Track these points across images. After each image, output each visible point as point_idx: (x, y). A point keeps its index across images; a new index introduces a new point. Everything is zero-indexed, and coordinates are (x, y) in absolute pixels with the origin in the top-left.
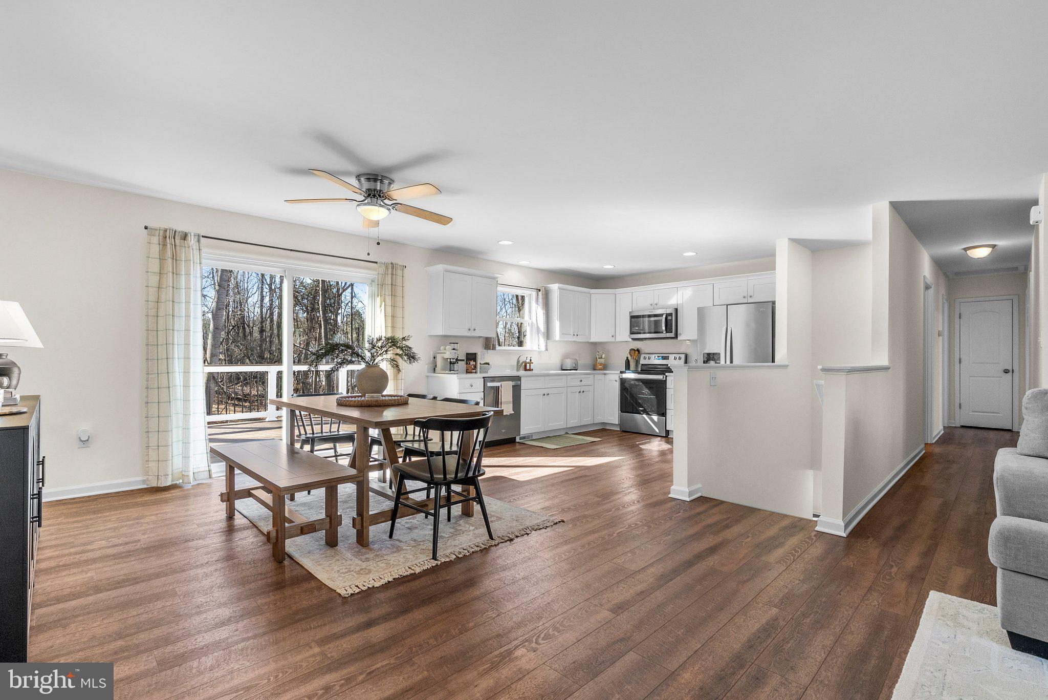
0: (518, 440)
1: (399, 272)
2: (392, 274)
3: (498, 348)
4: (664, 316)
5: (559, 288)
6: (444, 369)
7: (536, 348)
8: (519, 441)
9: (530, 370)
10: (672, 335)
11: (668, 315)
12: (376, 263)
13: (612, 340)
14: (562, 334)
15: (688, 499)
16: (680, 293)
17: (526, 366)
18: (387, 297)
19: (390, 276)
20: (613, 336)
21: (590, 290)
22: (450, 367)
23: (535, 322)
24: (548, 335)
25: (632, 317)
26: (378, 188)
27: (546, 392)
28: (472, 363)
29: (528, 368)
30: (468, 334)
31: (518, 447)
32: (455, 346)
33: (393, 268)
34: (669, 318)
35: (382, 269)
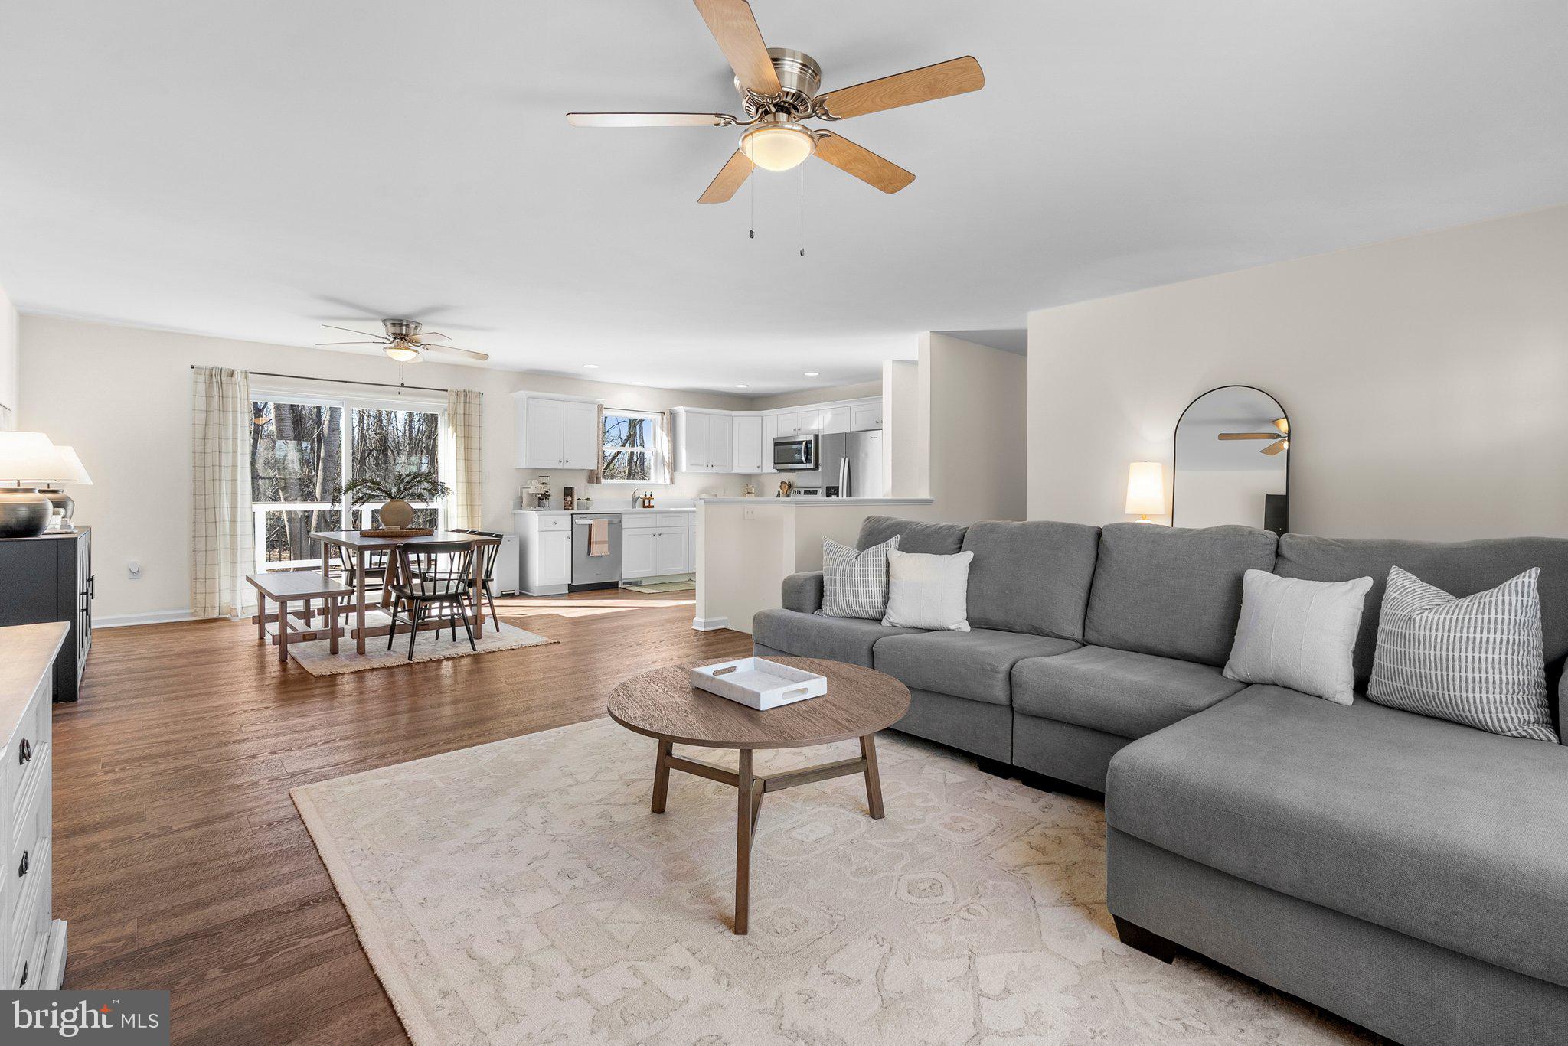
0: (620, 585)
1: (475, 401)
2: (465, 403)
3: (603, 481)
4: (804, 443)
5: (686, 411)
6: (530, 505)
7: (661, 481)
8: (623, 587)
9: (649, 506)
10: (811, 466)
11: (809, 442)
12: (447, 391)
13: (758, 471)
14: (691, 465)
15: (703, 630)
16: (821, 416)
17: (646, 503)
18: (459, 427)
19: (462, 405)
20: (758, 467)
21: (730, 412)
22: (539, 502)
23: (660, 451)
24: (674, 466)
25: (776, 444)
26: (404, 332)
27: (657, 531)
28: (569, 498)
29: (647, 504)
30: (560, 466)
31: (620, 591)
32: (544, 480)
33: (465, 396)
34: (809, 445)
35: (453, 398)
